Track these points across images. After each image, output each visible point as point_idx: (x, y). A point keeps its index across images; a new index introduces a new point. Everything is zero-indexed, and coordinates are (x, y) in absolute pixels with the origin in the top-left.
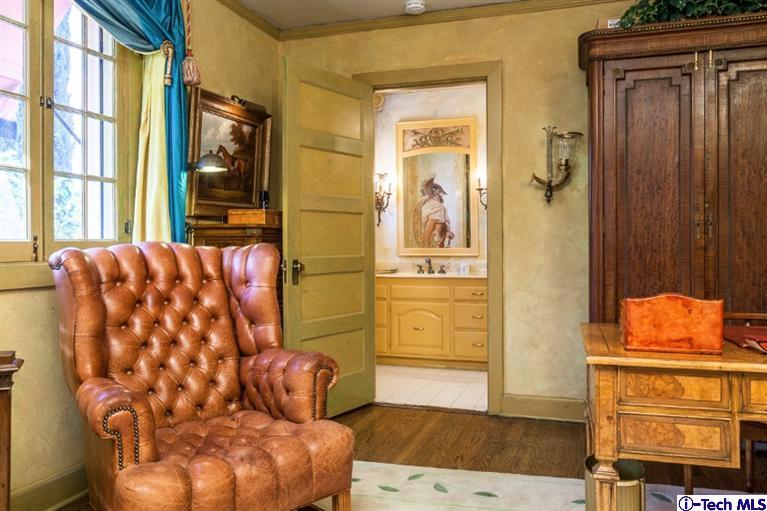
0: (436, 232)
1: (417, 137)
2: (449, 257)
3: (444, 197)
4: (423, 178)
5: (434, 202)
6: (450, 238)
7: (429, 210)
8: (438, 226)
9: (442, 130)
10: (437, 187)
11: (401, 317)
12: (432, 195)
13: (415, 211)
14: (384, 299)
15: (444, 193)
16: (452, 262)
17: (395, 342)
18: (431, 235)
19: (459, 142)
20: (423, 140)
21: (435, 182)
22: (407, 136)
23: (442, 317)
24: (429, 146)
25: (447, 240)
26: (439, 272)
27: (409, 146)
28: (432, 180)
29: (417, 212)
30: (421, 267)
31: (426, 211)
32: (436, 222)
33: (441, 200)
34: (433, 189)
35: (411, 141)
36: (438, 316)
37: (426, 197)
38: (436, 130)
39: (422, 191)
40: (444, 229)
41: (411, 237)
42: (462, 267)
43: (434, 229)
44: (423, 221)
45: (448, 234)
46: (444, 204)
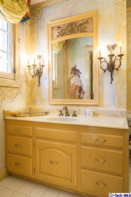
0: (77, 91)
1: (60, 30)
2: (80, 105)
3: (81, 75)
4: (71, 66)
5: (76, 77)
6: (83, 93)
7: (74, 81)
8: (78, 88)
9: (75, 23)
10: (77, 70)
11: (41, 151)
12: (75, 74)
13: (68, 81)
14: (31, 137)
15: (81, 73)
16: (81, 108)
17: (38, 171)
18: (75, 92)
19: (86, 30)
20: (64, 31)
21: (76, 68)
22: (54, 31)
23: (71, 155)
24: (67, 34)
25: (82, 94)
26: (73, 116)
27: (55, 36)
28: (75, 67)
29: (69, 82)
30: (61, 112)
31: (72, 81)
32: (77, 86)
33: (79, 76)
34: (75, 71)
35: (56, 33)
36: (69, 155)
37: (73, 75)
38: (71, 24)
39: (71, 73)
40: (81, 89)
41: (66, 93)
42: (87, 113)
43: (76, 90)
44: (71, 86)
45: (82, 92)
46: (81, 78)
